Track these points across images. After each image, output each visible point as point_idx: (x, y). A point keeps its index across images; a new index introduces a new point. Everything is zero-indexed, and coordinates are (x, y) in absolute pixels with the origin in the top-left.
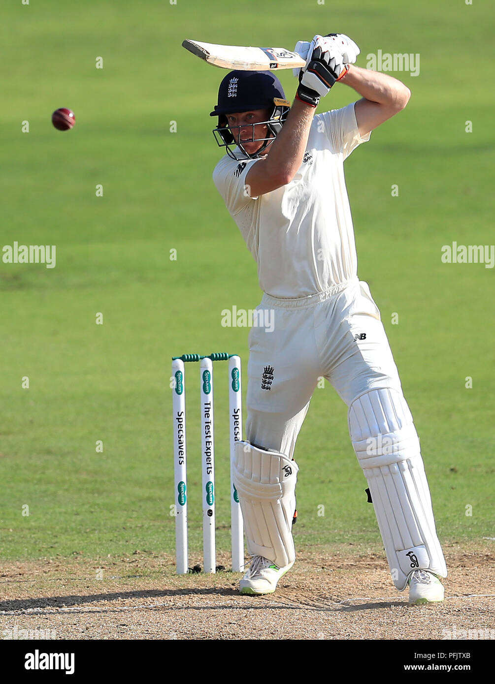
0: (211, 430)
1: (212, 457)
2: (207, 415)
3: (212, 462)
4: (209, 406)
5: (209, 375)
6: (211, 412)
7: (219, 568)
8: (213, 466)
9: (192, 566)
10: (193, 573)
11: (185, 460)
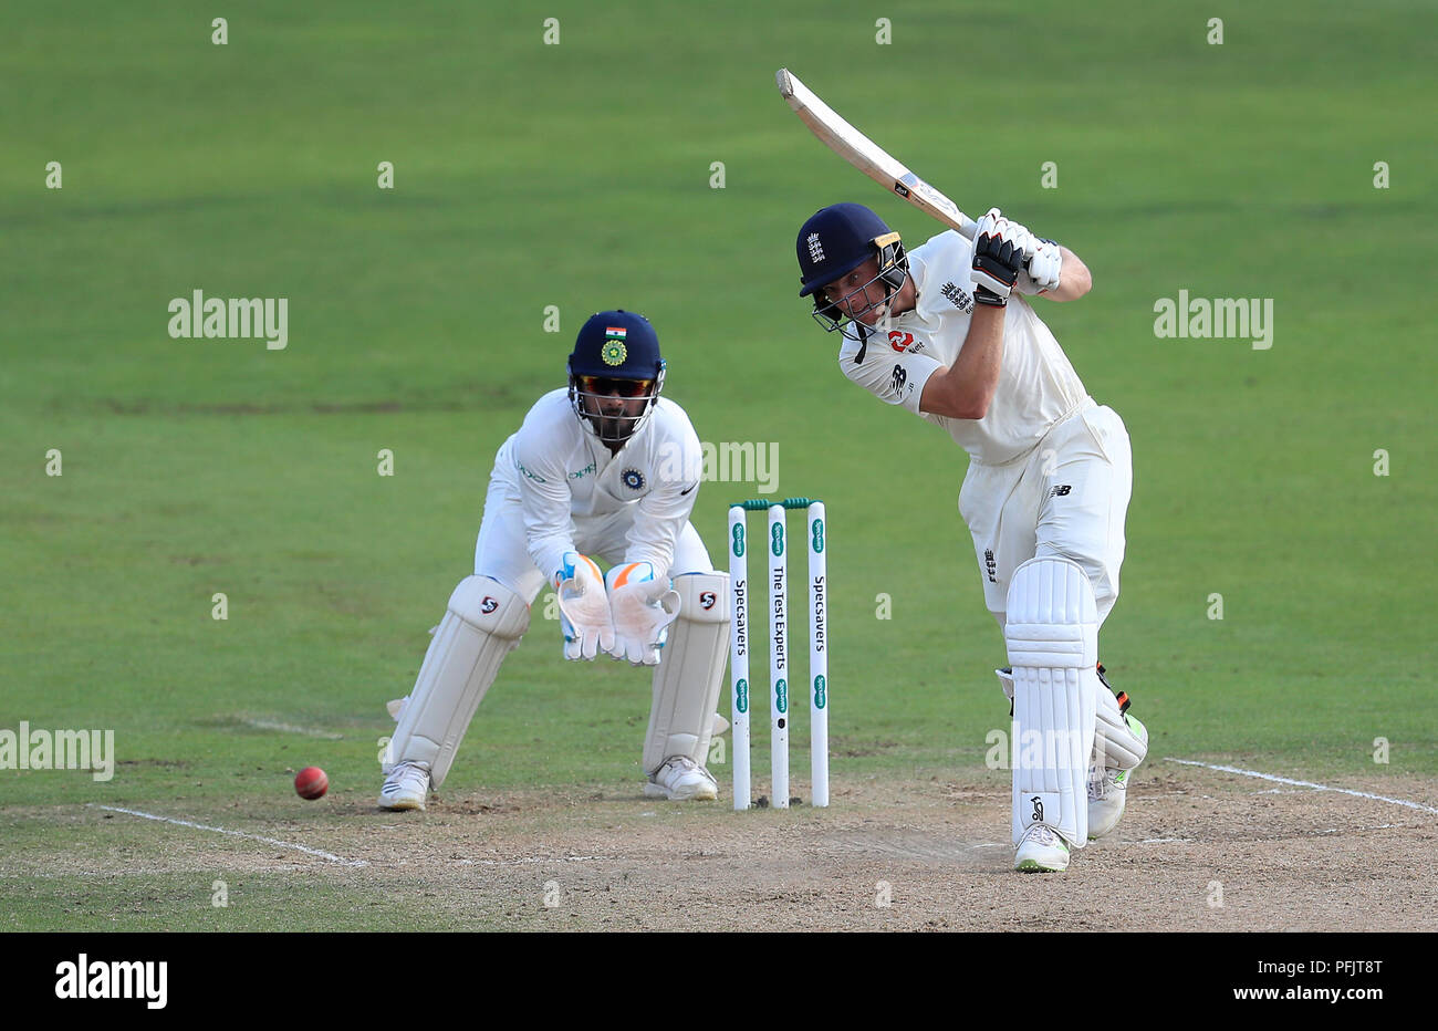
0: (784, 606)
1: (785, 644)
2: (778, 585)
3: (785, 652)
4: (780, 573)
5: (781, 530)
6: (784, 582)
7: (793, 801)
8: (785, 657)
9: (756, 799)
10: (757, 807)
11: (746, 649)
